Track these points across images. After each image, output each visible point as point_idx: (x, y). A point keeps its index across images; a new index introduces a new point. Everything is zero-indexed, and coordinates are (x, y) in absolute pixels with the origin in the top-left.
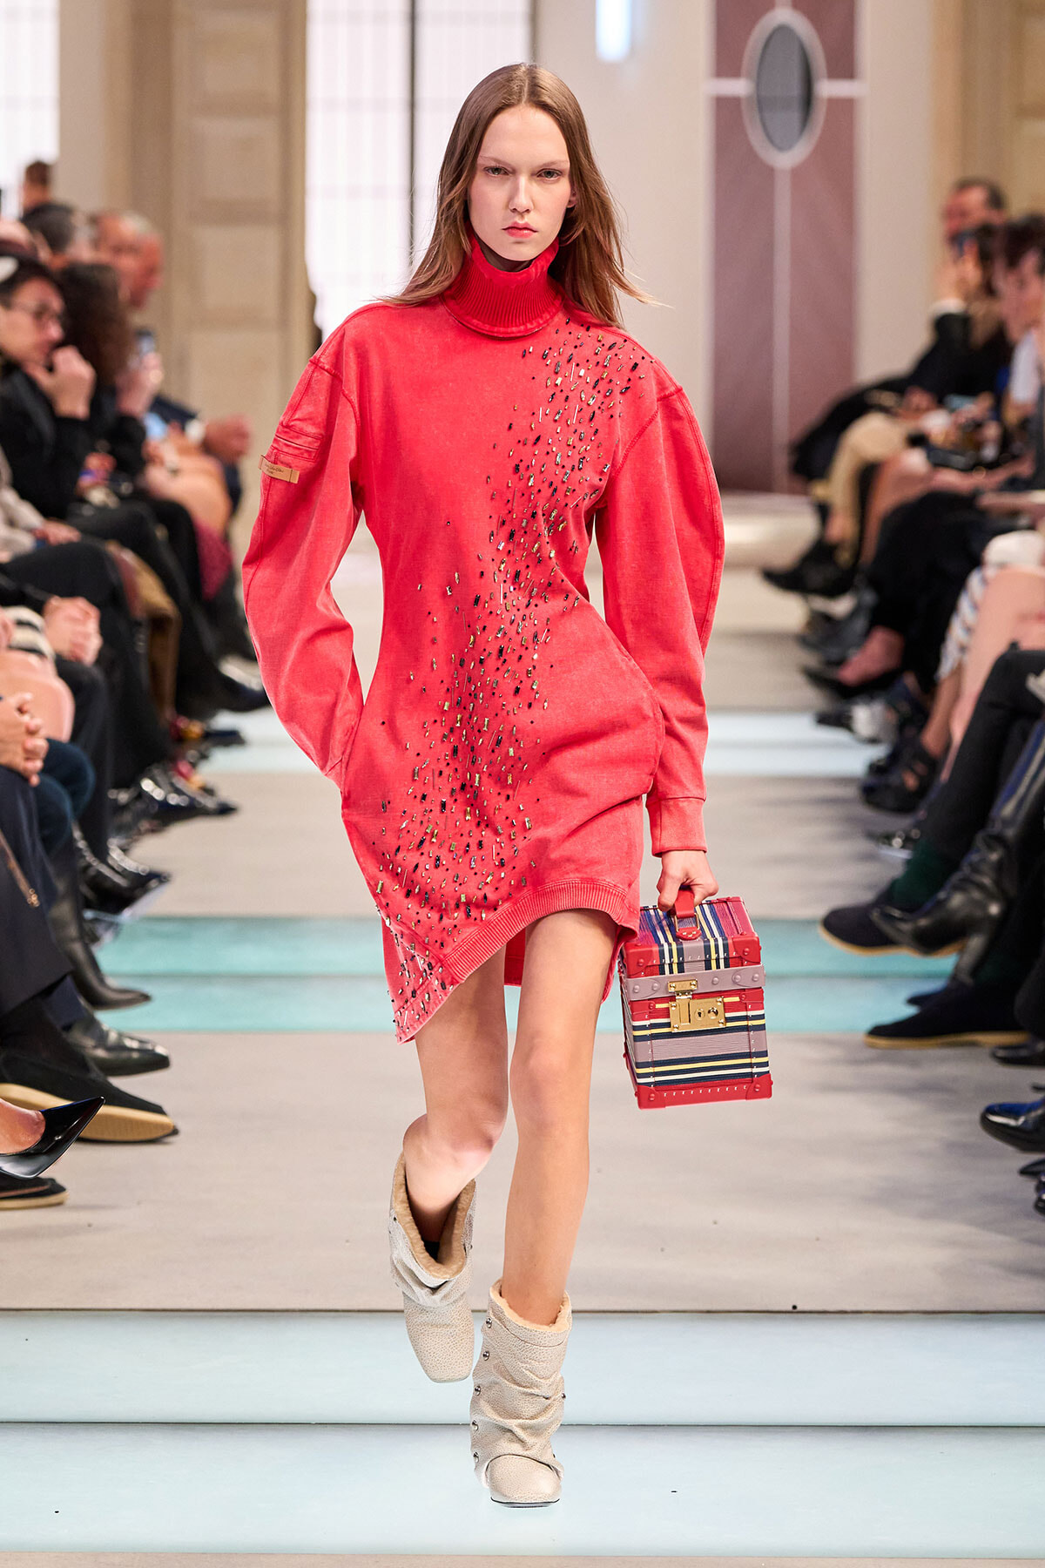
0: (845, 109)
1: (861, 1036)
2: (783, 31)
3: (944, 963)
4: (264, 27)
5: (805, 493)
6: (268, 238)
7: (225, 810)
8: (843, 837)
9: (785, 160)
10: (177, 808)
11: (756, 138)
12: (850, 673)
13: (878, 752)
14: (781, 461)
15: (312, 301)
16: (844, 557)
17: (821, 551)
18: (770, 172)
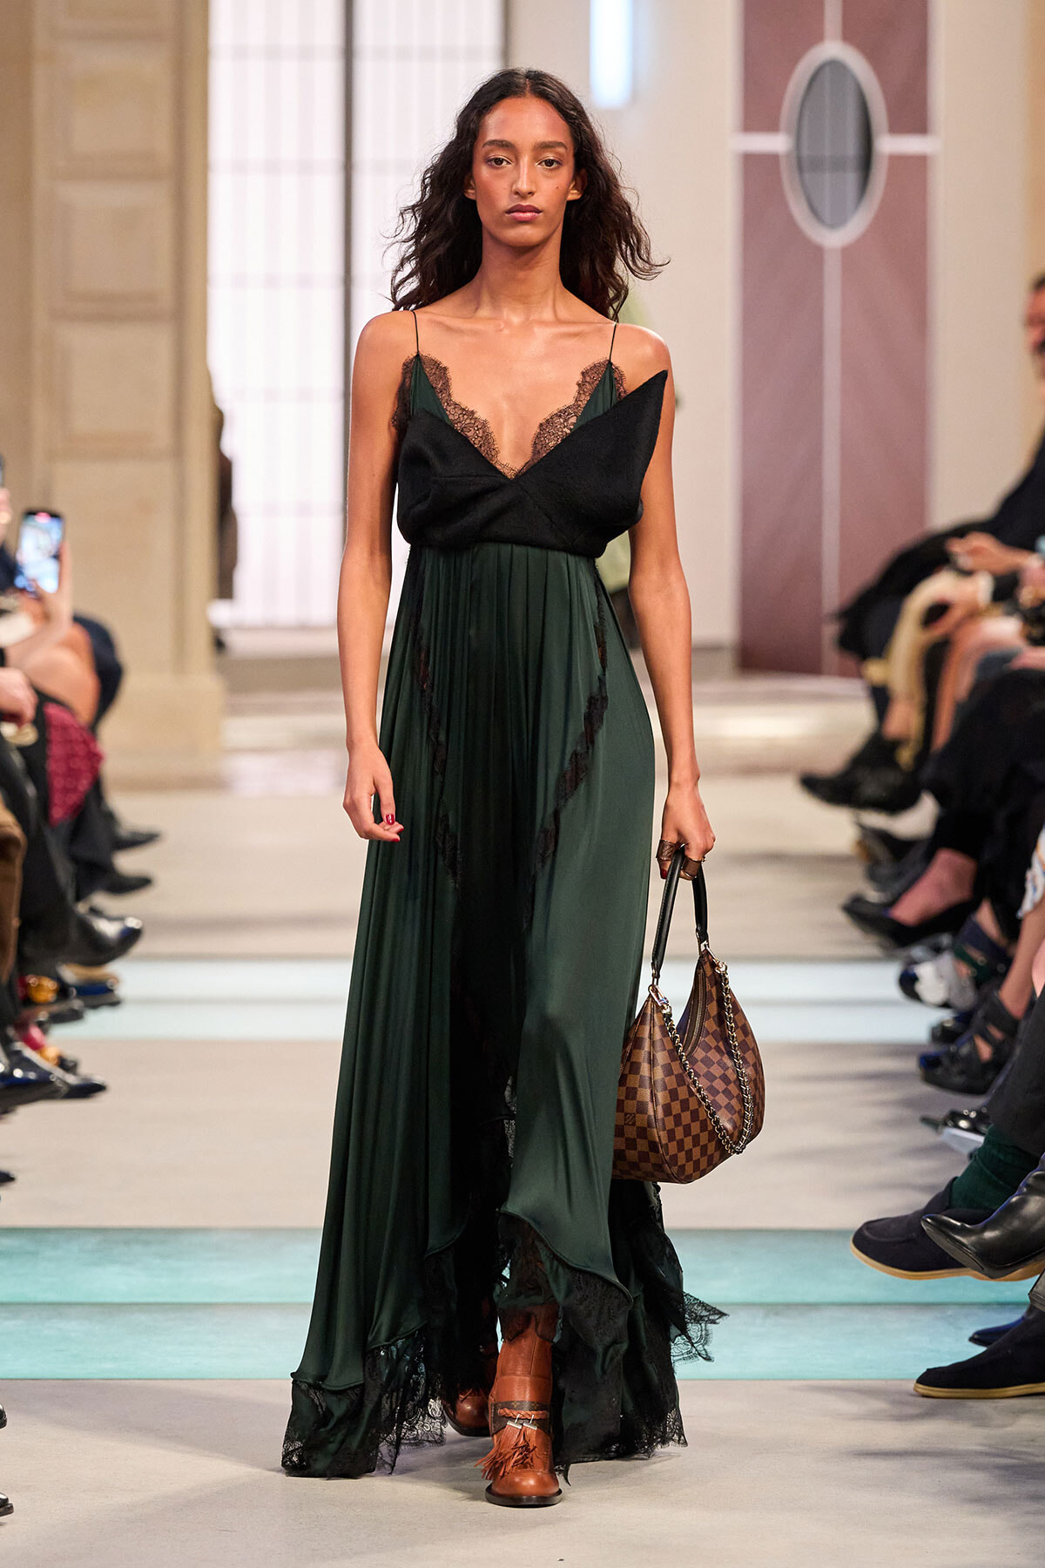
0: (915, 169)
1: (911, 1385)
2: (835, 66)
3: (1016, 1290)
4: (153, 66)
5: (859, 675)
6: (160, 341)
7: (89, 1090)
8: (897, 1123)
9: (834, 240)
10: (24, 1083)
11: (799, 210)
12: (909, 910)
13: (946, 1016)
14: (830, 631)
15: (218, 422)
16: (905, 756)
17: (878, 750)
18: (817, 253)
